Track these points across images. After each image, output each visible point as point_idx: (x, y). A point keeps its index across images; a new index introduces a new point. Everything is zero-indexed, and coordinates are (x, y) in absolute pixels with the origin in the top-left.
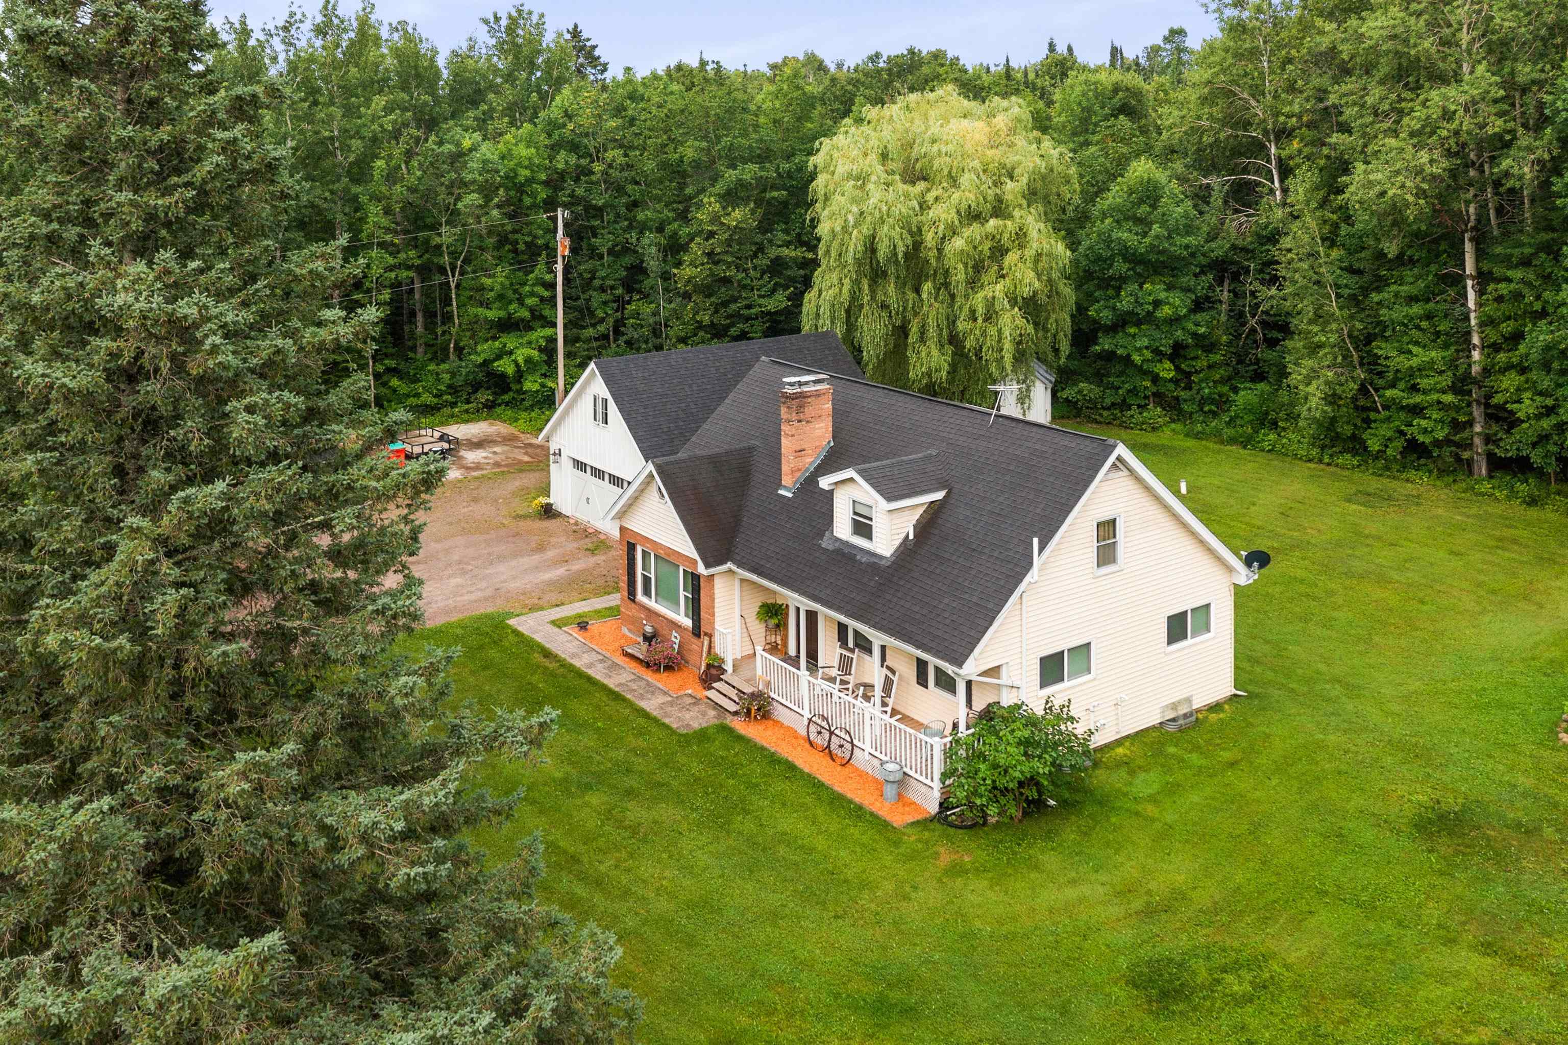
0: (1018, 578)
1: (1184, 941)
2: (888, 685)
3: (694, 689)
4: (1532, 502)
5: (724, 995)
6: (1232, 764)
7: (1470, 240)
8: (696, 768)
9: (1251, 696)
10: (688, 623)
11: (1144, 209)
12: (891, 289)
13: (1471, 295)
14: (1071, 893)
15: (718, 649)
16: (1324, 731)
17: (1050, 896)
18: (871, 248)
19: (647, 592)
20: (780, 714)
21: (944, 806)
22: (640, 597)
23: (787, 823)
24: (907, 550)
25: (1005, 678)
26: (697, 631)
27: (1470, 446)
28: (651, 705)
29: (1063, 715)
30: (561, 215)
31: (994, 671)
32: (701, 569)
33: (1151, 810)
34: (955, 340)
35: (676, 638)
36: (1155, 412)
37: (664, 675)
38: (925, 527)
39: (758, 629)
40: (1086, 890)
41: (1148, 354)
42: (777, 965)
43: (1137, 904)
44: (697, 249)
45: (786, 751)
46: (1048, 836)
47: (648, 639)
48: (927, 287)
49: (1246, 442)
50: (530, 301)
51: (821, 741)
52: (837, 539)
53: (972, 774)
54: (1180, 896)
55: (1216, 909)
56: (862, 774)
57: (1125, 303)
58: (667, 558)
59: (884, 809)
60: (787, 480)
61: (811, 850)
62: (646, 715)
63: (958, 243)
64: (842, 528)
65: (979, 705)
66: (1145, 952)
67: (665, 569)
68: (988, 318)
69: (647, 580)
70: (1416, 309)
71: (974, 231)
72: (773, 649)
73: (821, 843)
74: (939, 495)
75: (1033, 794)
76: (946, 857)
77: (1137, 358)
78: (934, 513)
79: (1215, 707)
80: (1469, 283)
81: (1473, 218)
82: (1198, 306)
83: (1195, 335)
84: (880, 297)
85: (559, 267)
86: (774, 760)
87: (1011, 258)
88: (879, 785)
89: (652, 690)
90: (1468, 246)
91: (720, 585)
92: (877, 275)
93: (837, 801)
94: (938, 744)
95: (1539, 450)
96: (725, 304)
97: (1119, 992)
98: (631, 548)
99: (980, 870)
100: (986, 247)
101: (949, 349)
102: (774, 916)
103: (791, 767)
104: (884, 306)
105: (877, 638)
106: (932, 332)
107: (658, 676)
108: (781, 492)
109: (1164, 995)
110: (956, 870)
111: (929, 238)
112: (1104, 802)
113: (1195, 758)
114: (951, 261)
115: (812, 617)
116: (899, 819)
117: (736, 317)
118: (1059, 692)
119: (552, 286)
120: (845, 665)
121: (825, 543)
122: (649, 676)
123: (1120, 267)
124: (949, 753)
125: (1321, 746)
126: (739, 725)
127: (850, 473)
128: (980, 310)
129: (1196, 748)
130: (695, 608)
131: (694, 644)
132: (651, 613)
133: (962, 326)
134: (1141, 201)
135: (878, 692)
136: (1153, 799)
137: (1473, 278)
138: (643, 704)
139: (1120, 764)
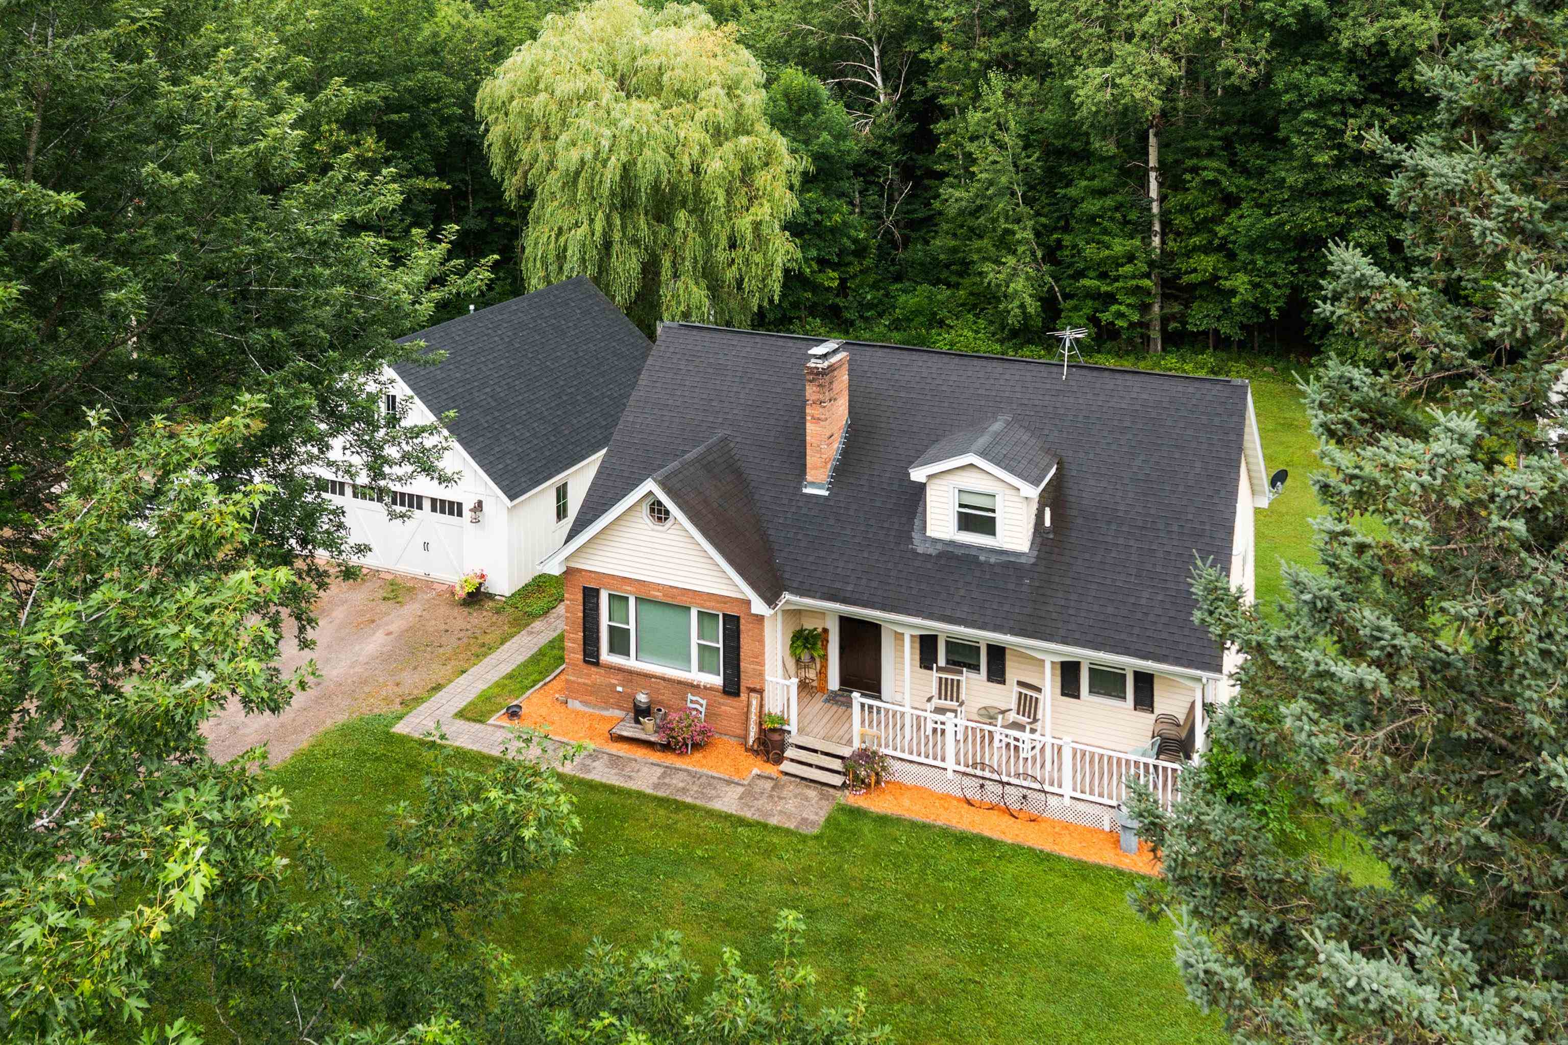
3: (752, 765)
7: (1155, 135)
10: (716, 681)
19: (620, 649)
22: (605, 656)
24: (1048, 540)
26: (733, 689)
35: (697, 704)
37: (698, 756)
47: (647, 711)
52: (935, 541)
58: (665, 601)
60: (816, 475)
64: (942, 526)
67: (659, 614)
69: (620, 633)
74: (1054, 468)
78: (1056, 489)
80: (1152, 175)
90: (1152, 142)
98: (590, 593)
107: (687, 759)
108: (808, 491)
121: (915, 548)
122: (671, 760)
130: (729, 660)
131: (729, 706)
132: (636, 676)
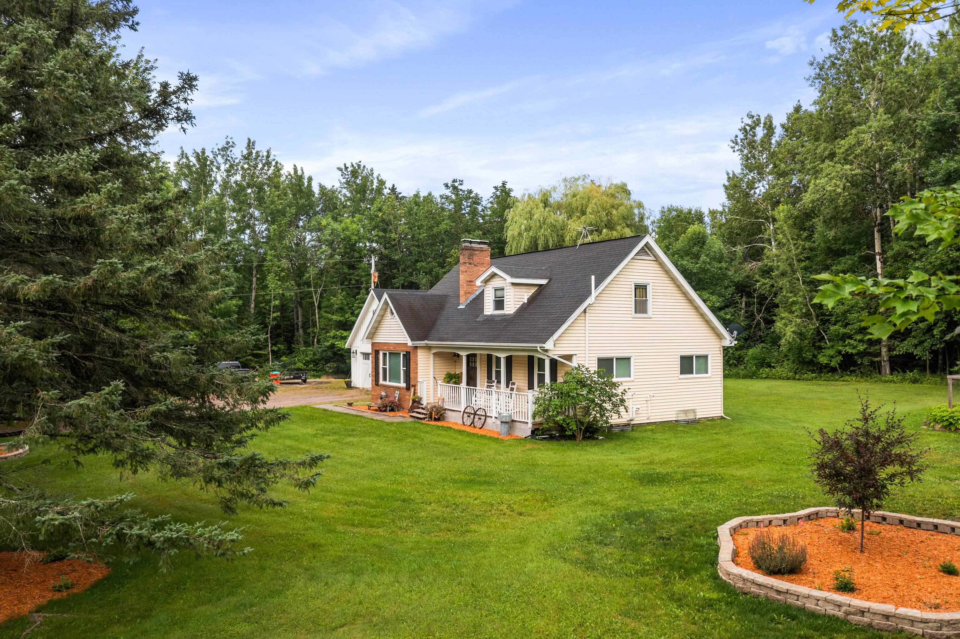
0: (581, 300)
1: (670, 470)
3: (404, 414)
4: (915, 381)
6: (717, 433)
7: (878, 231)
9: (734, 421)
11: (696, 249)
13: (879, 265)
14: (603, 458)
15: (418, 391)
19: (384, 377)
20: (448, 415)
21: (534, 431)
22: (381, 382)
23: (439, 439)
24: (523, 309)
25: (575, 363)
27: (879, 354)
28: (376, 418)
30: (374, 259)
32: (409, 343)
35: (397, 394)
37: (390, 413)
38: (535, 297)
40: (614, 457)
43: (644, 462)
46: (596, 445)
47: (382, 398)
52: (486, 316)
54: (672, 460)
56: (490, 431)
59: (499, 437)
60: (462, 299)
69: (385, 370)
73: (456, 443)
74: (544, 282)
76: (529, 446)
78: (540, 290)
79: (712, 420)
80: (878, 257)
81: (879, 218)
86: (440, 427)
88: (499, 433)
89: (379, 415)
90: (877, 235)
91: (421, 356)
93: (472, 434)
94: (531, 394)
95: (919, 348)
98: (377, 352)
99: (549, 450)
103: (449, 428)
108: (459, 307)
109: (651, 481)
112: (634, 439)
113: (694, 431)
126: (425, 421)
127: (492, 269)
129: (696, 429)
130: (408, 373)
132: (386, 389)
134: (695, 245)
136: (664, 439)
137: (880, 254)
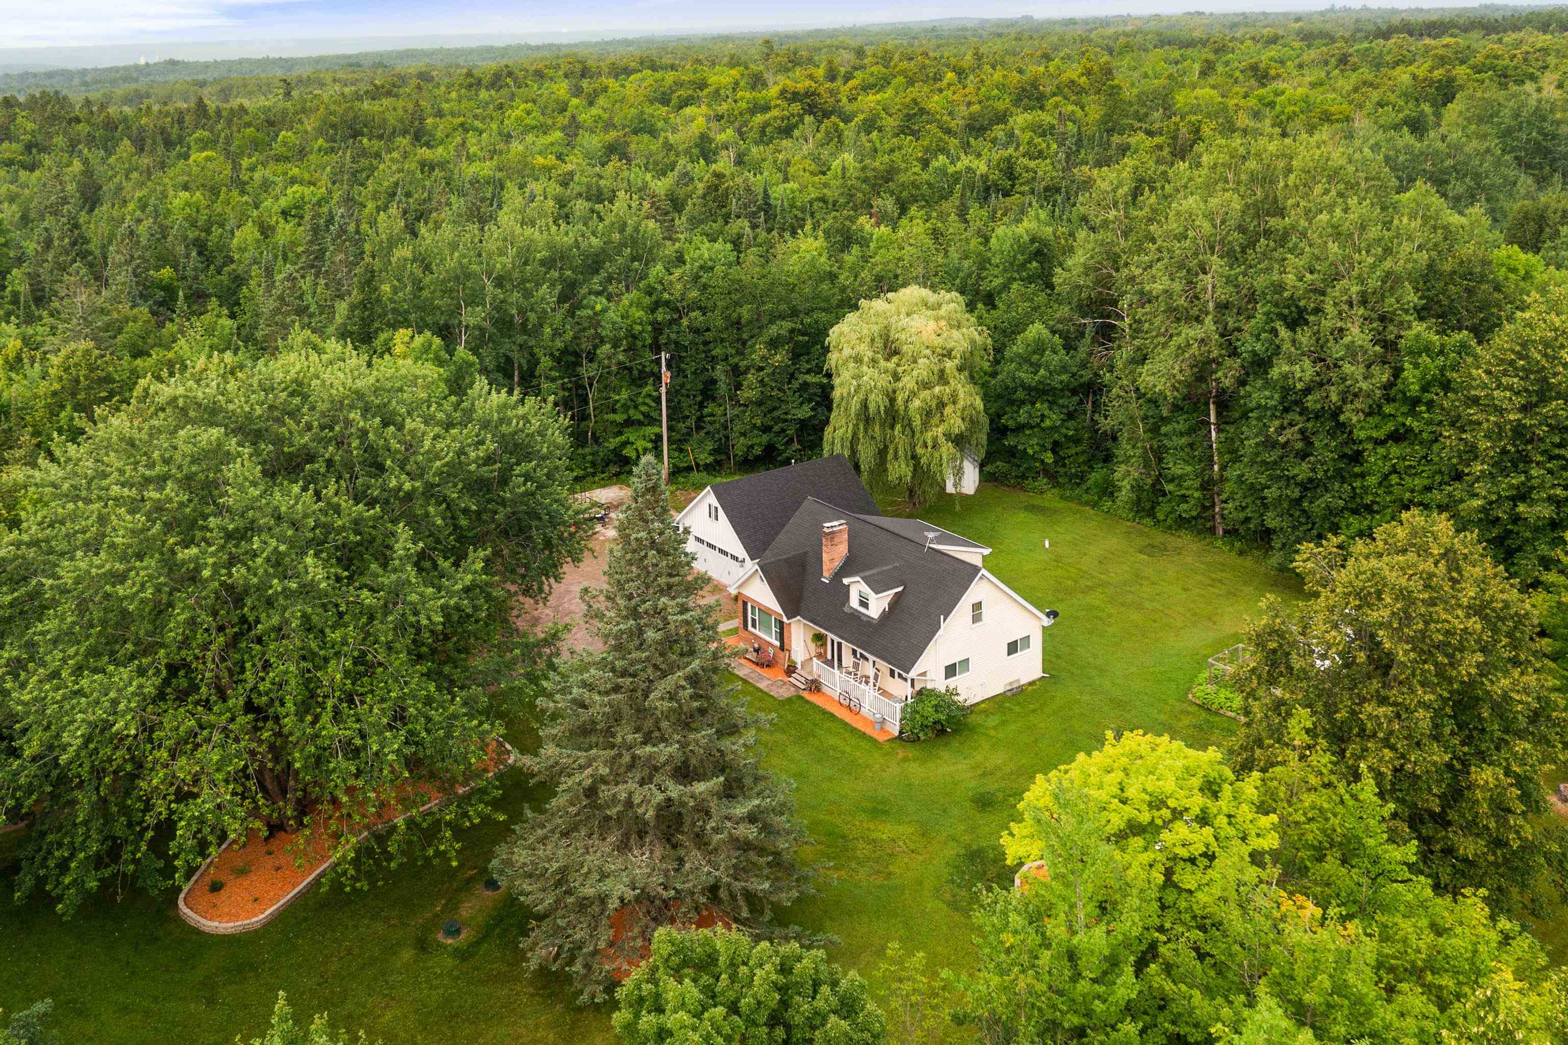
0: (934, 634)
1: (996, 786)
2: (876, 677)
3: (782, 677)
4: (1241, 553)
5: (813, 808)
6: (1034, 711)
7: (1213, 403)
8: (789, 717)
9: (1052, 676)
10: (778, 644)
11: (1035, 358)
12: (877, 428)
13: (1214, 434)
14: (952, 768)
15: (793, 657)
16: (1081, 693)
17: (945, 769)
18: (865, 405)
19: (754, 626)
20: (825, 689)
21: (901, 733)
22: (750, 628)
23: (833, 741)
24: (885, 616)
25: (929, 677)
26: (782, 648)
27: (1212, 519)
28: (762, 685)
29: (954, 693)
30: (664, 356)
31: (924, 674)
32: (785, 619)
33: (992, 733)
34: (914, 457)
35: (771, 651)
36: (1043, 481)
38: (895, 603)
39: (812, 647)
40: (960, 766)
41: (1037, 448)
42: (832, 796)
43: (979, 772)
44: (751, 377)
45: (830, 708)
46: (946, 745)
47: (757, 651)
48: (898, 427)
49: (1094, 505)
50: (643, 409)
51: (846, 703)
52: (852, 607)
53: (913, 719)
54: (998, 768)
55: (1012, 774)
56: (865, 719)
57: (1023, 417)
58: (765, 612)
59: (875, 733)
60: (825, 574)
61: (843, 752)
62: (761, 691)
63: (917, 403)
64: (854, 602)
65: (917, 688)
66: (982, 790)
67: (764, 616)
68: (934, 447)
69: (754, 620)
70: (1184, 441)
71: (925, 394)
72: (820, 656)
73: (848, 749)
74: (900, 589)
75: (939, 727)
76: (901, 754)
77: (1030, 452)
78: (898, 597)
79: (1032, 683)
81: (1215, 390)
82: (1071, 416)
83: (1066, 436)
84: (870, 432)
85: (663, 390)
86: (824, 712)
87: (948, 410)
88: (873, 723)
89: (762, 678)
90: (1212, 406)
91: (794, 628)
92: (868, 421)
93: (854, 730)
94: (898, 706)
96: (770, 412)
97: (968, 804)
98: (745, 604)
99: (915, 760)
100: (934, 404)
101: (912, 463)
102: (830, 779)
103: (833, 715)
104: (873, 438)
105: (871, 658)
106: (901, 453)
108: (822, 579)
109: (984, 805)
110: (905, 760)
111: (900, 398)
112: (972, 730)
113: (1017, 709)
114: (911, 413)
115: (840, 644)
116: (881, 738)
117: (777, 420)
118: (952, 682)
119: (658, 400)
120: (856, 666)
121: (846, 609)
122: (758, 669)
123: (1020, 394)
124: (903, 710)
125: (1078, 702)
126: (806, 695)
127: (858, 579)
128: (930, 444)
129: (1019, 704)
130: (781, 636)
131: (781, 654)
132: (757, 637)
133: (919, 450)
134: (1034, 353)
135: (872, 680)
136: (995, 728)
137: (1215, 424)
138: (759, 685)
139: (981, 712)
